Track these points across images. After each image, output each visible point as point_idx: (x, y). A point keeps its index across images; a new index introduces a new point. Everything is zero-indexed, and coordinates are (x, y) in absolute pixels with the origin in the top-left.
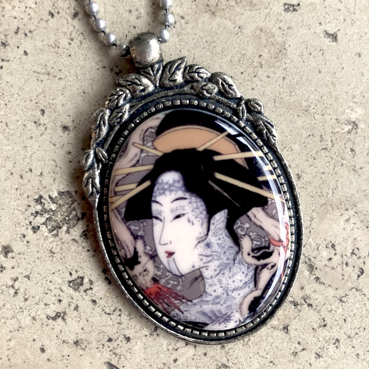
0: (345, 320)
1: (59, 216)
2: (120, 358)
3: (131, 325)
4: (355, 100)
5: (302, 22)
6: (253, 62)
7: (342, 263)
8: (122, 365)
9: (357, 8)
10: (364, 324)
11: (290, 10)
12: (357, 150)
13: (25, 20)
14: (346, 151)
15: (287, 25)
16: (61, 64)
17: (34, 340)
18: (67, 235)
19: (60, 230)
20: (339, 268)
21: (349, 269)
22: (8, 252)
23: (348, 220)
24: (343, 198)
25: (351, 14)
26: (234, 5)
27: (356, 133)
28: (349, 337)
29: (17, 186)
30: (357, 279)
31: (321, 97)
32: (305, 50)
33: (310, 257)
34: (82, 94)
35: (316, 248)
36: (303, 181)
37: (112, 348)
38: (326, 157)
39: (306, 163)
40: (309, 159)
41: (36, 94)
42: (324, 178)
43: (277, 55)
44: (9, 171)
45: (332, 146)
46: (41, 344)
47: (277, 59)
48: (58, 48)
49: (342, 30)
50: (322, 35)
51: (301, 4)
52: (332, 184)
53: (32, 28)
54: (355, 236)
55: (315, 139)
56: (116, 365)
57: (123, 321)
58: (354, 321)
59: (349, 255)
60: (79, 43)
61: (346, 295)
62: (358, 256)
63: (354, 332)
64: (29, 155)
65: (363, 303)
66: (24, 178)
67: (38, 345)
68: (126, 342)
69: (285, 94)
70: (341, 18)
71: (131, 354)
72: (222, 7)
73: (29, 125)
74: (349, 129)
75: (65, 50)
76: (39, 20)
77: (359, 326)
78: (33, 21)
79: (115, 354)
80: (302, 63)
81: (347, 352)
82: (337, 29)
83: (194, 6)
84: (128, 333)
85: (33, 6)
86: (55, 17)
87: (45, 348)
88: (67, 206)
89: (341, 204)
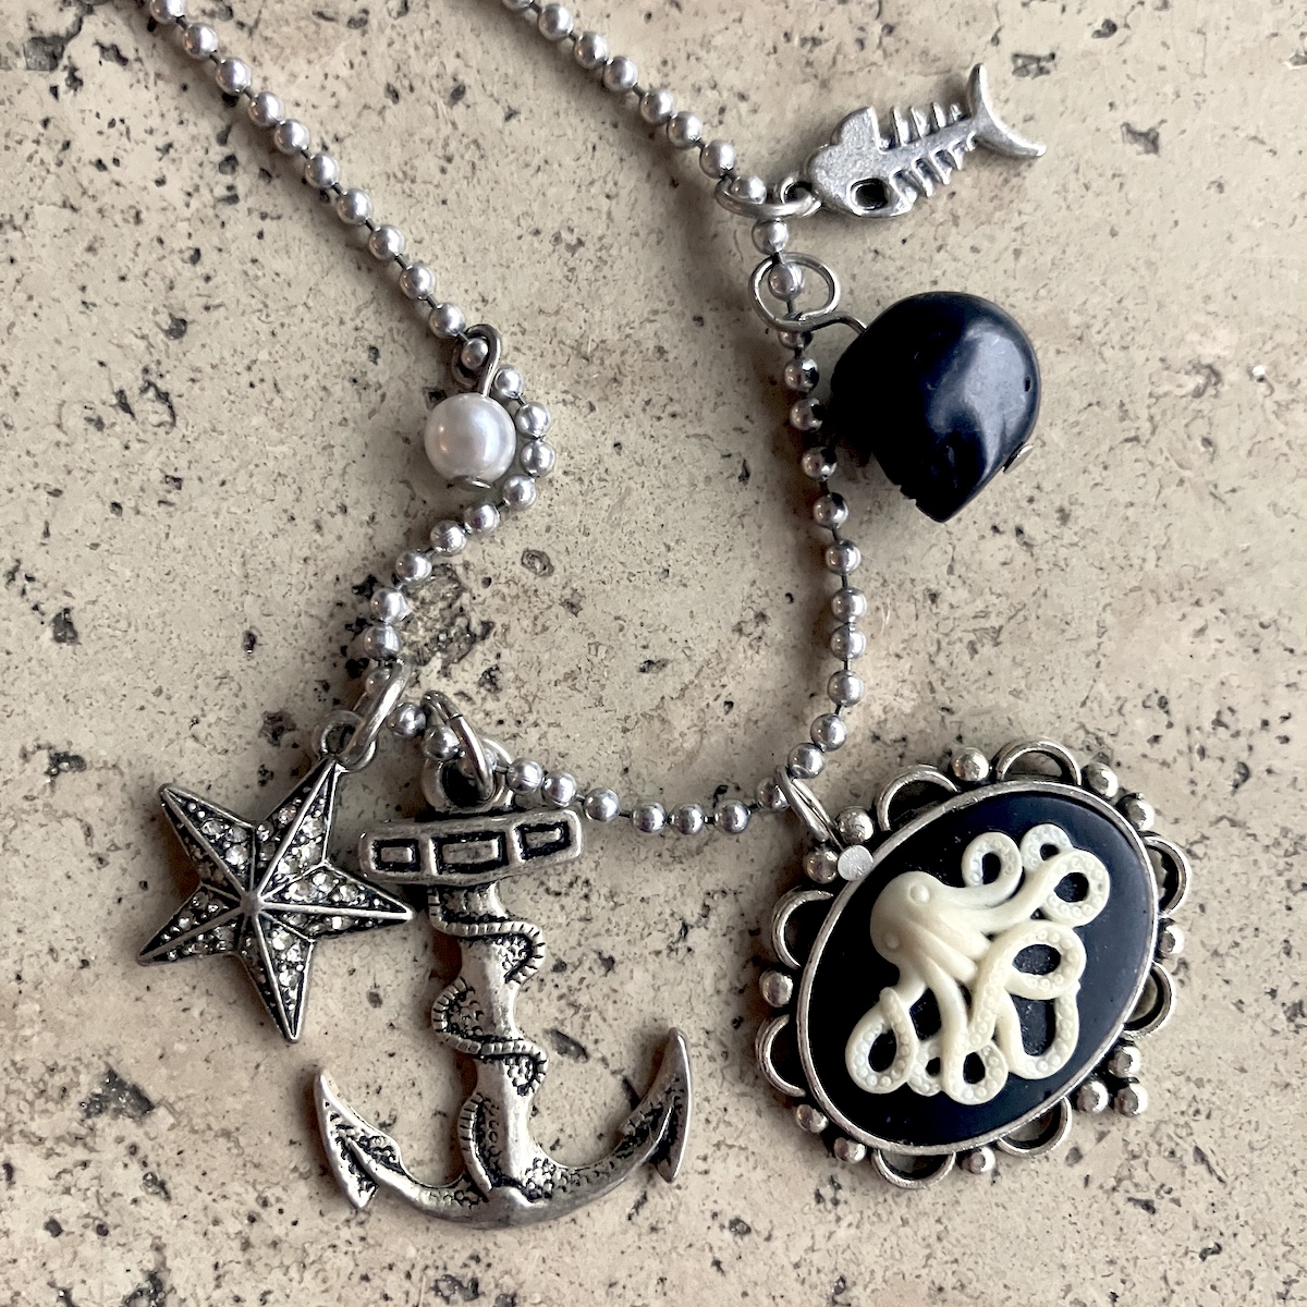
0: (1202, 908)
1: (421, 632)
2: (587, 1018)
3: (618, 925)
4: (1212, 308)
5: (1063, 101)
6: (933, 212)
7: (1190, 749)
8: (592, 1038)
9: (1209, 60)
10: (1254, 918)
11: (1028, 72)
12: (1222, 441)
13: (323, 110)
14: (1190, 445)
15: (1022, 113)
16: (420, 224)
17: (352, 972)
18: (444, 680)
19: (423, 669)
20: (1182, 763)
21: (1209, 765)
22: (282, 729)
23: (1201, 631)
24: (1188, 573)
25: (1193, 77)
26: (880, 61)
27: (1216, 396)
28: (1216, 953)
29: (306, 552)
30: (1233, 793)
31: (1120, 302)
32: (1073, 176)
33: (1100, 734)
34: (480, 305)
35: (1115, 708)
36: (1076, 529)
37: (565, 990)
38: (1136, 461)
39: (1082, 478)
40: (1091, 467)
41: (354, 306)
42: (1132, 519)
43: (997, 192)
44: (285, 511)
45: (1153, 433)
46: (370, 983)
47: (996, 202)
48: (413, 181)
49: (1170, 120)
50: (1117, 135)
51: (1058, 54)
52: (1157, 534)
53: (342, 130)
54: (1222, 676)
55: (1107, 413)
56: (578, 1039)
57: (595, 912)
58: (1229, 909)
59: (1208, 726)
60: (469, 168)
61: (1205, 837)
62: (1233, 729)
63: (1228, 939)
64: (338, 467)
65: (1251, 858)
66: (325, 530)
67: (366, 985)
68: (603, 970)
69: (1020, 295)
70: (1169, 89)
71: (619, 1005)
72: (849, 68)
73: (338, 387)
74: (1197, 387)
75: (431, 188)
76: (359, 108)
77: (1243, 921)
78: (343, 111)
79: (575, 1006)
80: (1064, 211)
81: (1211, 996)
82: (1158, 119)
83: (772, 66)
84: (607, 946)
85: (345, 72)
86: (401, 102)
87: (381, 994)
88: (441, 605)
89: (1181, 589)
